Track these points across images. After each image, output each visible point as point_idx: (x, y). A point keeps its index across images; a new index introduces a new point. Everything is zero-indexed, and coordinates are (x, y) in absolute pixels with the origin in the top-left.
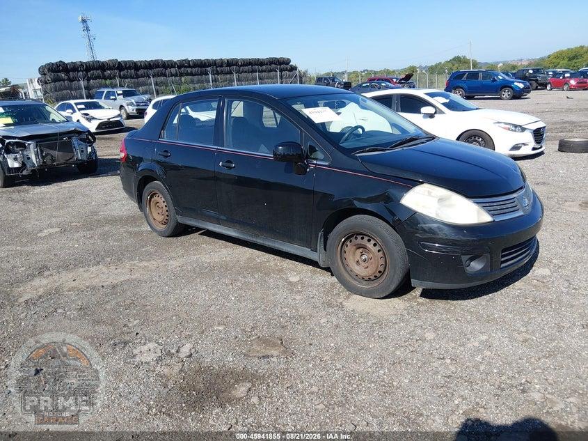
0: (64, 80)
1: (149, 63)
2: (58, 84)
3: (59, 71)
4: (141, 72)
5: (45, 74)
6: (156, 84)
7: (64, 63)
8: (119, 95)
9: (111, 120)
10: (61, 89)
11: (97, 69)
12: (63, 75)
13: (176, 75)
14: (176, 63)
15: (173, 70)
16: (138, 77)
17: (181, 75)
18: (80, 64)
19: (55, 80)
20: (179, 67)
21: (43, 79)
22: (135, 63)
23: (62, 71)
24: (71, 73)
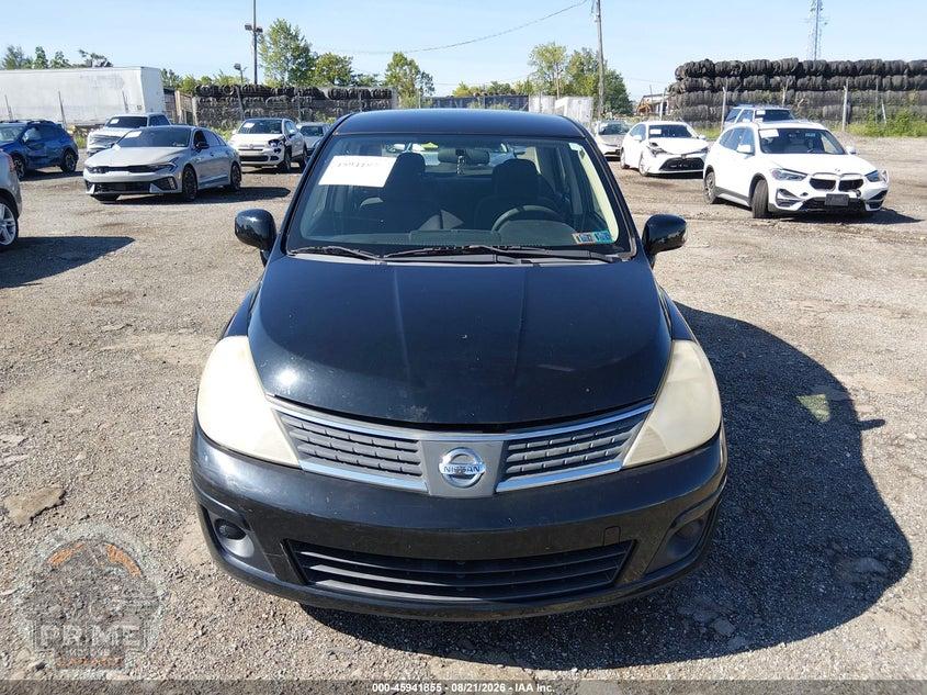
0: (703, 89)
1: (854, 66)
2: (693, 95)
3: (701, 75)
4: (835, 80)
5: (681, 79)
6: (852, 103)
7: (711, 63)
8: (757, 116)
9: (688, 156)
10: (695, 104)
11: (759, 74)
12: (705, 81)
13: (900, 88)
14: (907, 66)
15: (897, 80)
16: (825, 88)
17: (911, 87)
18: (734, 64)
19: (690, 89)
20: (912, 73)
21: (676, 87)
22: (827, 66)
23: (705, 75)
24: (717, 79)
